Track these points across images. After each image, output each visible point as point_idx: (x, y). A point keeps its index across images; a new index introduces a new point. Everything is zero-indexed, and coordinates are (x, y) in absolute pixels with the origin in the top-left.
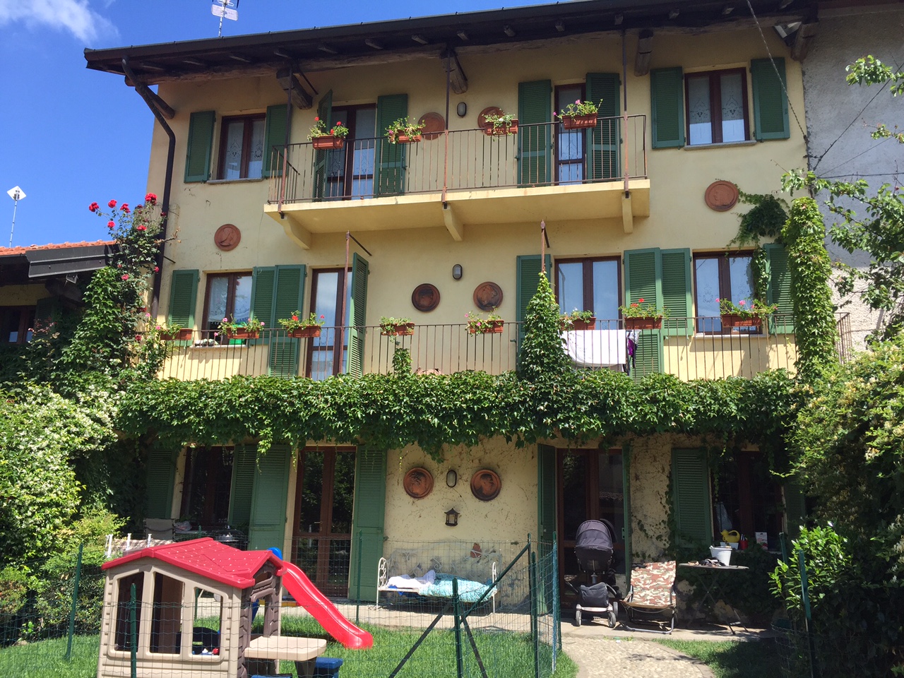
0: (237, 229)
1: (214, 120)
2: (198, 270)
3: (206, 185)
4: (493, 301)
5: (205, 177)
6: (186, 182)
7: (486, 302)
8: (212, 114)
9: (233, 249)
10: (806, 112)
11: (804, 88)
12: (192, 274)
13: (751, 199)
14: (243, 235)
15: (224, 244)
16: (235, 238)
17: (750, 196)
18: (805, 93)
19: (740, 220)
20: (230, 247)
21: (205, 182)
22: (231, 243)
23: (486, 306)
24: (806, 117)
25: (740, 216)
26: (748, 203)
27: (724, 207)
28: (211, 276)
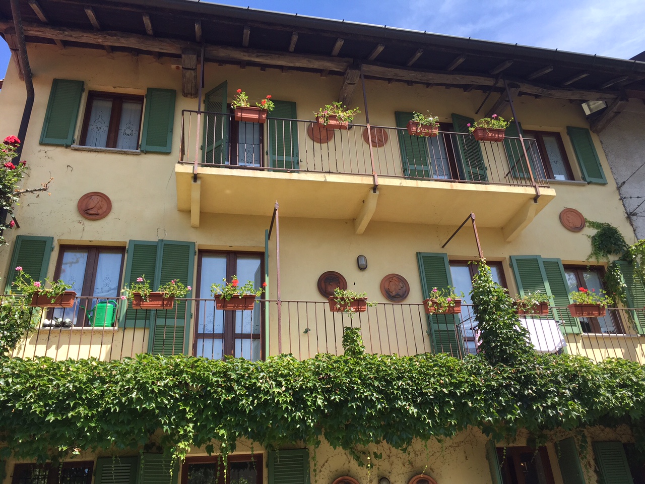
0: (108, 198)
1: (83, 90)
2: (53, 238)
3: (68, 150)
4: (401, 293)
5: (69, 142)
6: (42, 143)
7: (394, 293)
8: (81, 84)
9: (101, 218)
10: (611, 168)
11: (605, 153)
12: (45, 242)
13: (594, 225)
14: (115, 206)
15: (91, 212)
16: (105, 208)
17: (593, 223)
18: (606, 155)
19: (590, 240)
20: (99, 216)
21: (67, 146)
22: (100, 212)
23: (393, 297)
24: (612, 172)
25: (589, 237)
26: (592, 228)
27: (577, 229)
28: (65, 248)
